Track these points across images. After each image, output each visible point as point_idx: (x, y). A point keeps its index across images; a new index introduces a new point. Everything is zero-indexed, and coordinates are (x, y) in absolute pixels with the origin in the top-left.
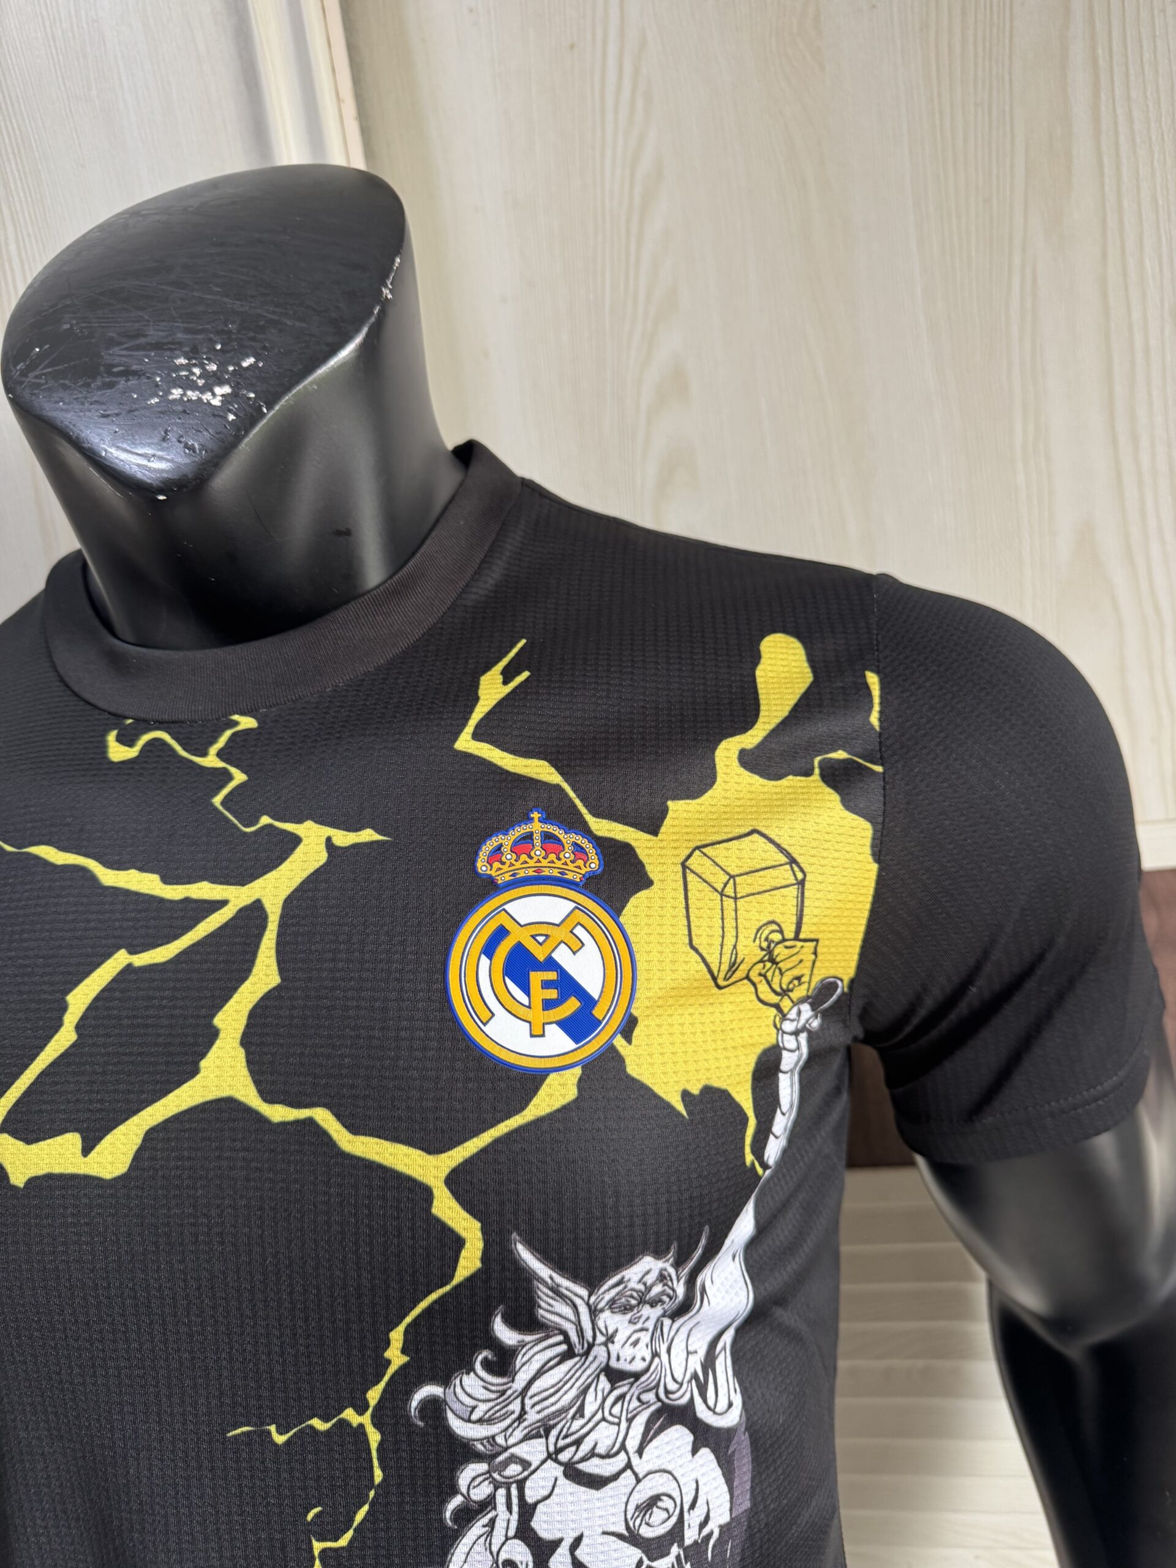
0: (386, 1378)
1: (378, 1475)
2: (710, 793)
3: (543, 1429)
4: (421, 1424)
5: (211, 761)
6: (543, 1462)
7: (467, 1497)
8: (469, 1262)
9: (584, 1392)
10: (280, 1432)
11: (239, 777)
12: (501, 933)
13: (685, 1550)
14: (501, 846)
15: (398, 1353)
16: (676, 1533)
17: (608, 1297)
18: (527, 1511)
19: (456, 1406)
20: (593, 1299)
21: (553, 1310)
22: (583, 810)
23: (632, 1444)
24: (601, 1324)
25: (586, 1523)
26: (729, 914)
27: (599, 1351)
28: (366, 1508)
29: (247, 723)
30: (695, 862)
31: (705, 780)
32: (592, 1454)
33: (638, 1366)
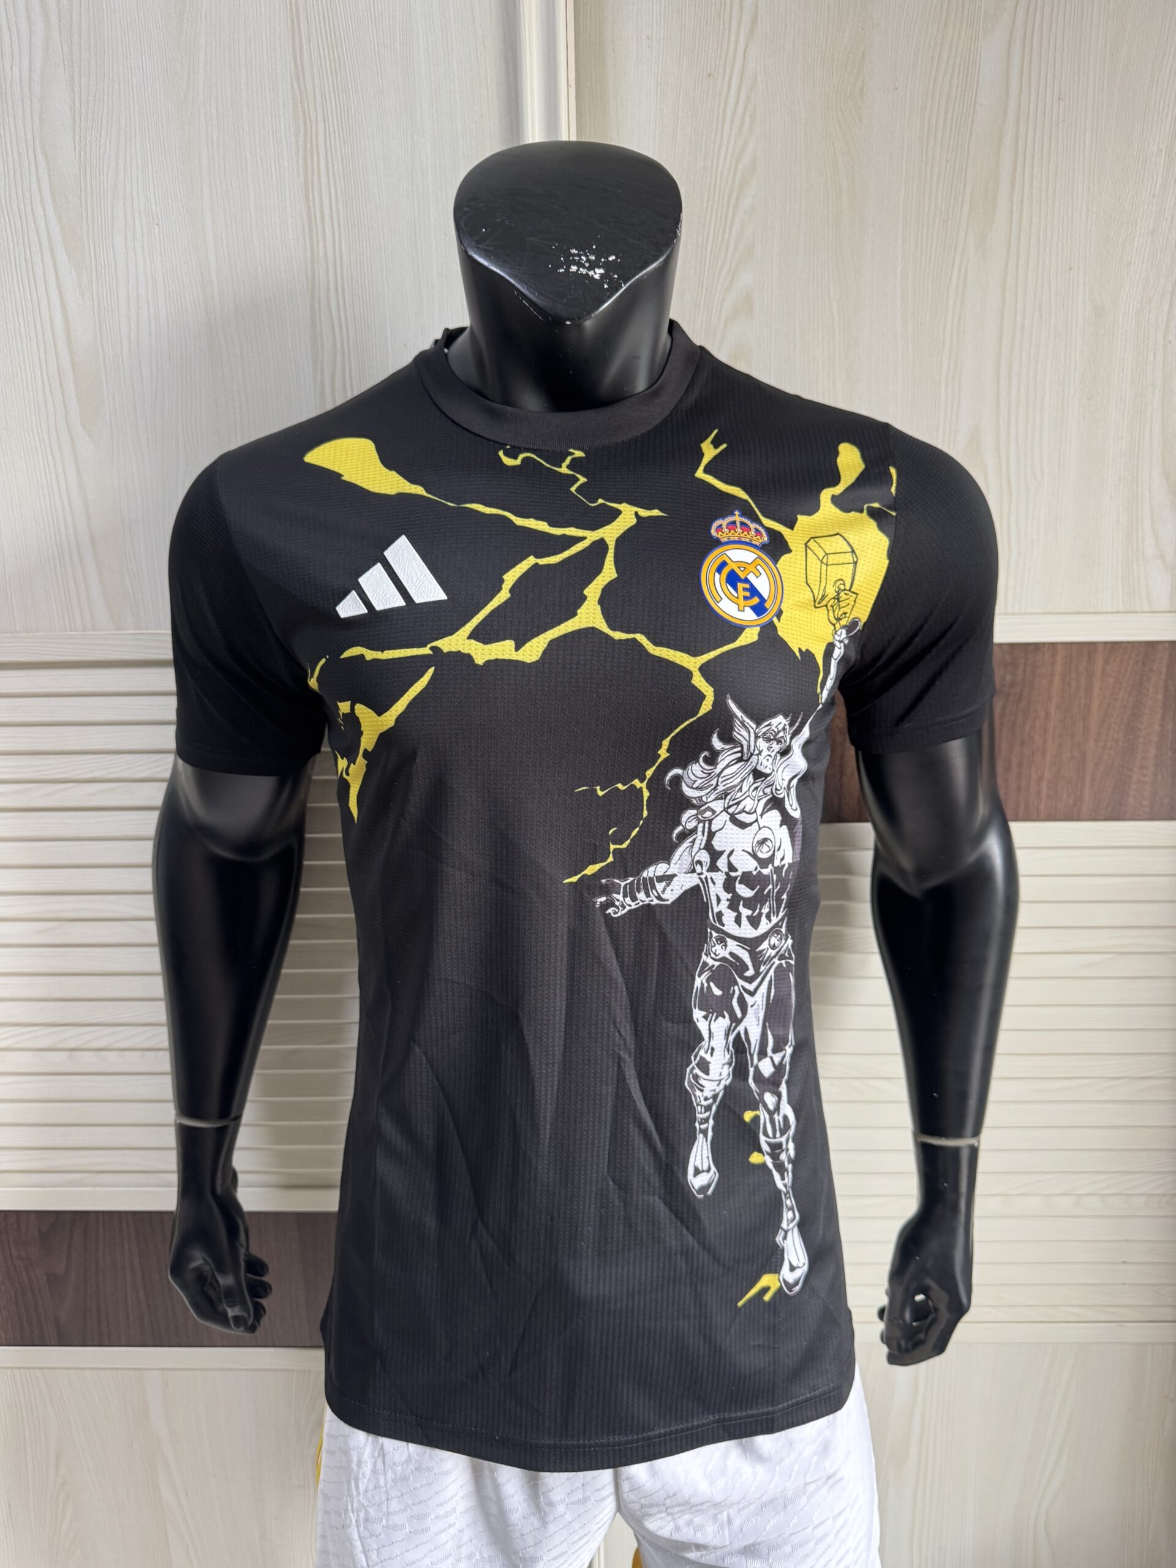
0: (657, 764)
1: (645, 813)
2: (816, 514)
3: (724, 795)
4: (669, 788)
5: (564, 469)
6: (722, 812)
7: (684, 827)
8: (706, 707)
9: (743, 781)
10: (602, 790)
11: (582, 480)
12: (724, 564)
13: (775, 868)
14: (721, 525)
15: (665, 752)
16: (771, 860)
17: (764, 730)
18: (711, 835)
19: (687, 780)
20: (757, 730)
21: (740, 733)
22: (759, 514)
23: (759, 811)
24: (758, 744)
25: (736, 845)
26: (824, 572)
27: (754, 759)
28: (638, 829)
29: (579, 454)
30: (811, 544)
31: (813, 508)
32: (743, 811)
33: (767, 771)
